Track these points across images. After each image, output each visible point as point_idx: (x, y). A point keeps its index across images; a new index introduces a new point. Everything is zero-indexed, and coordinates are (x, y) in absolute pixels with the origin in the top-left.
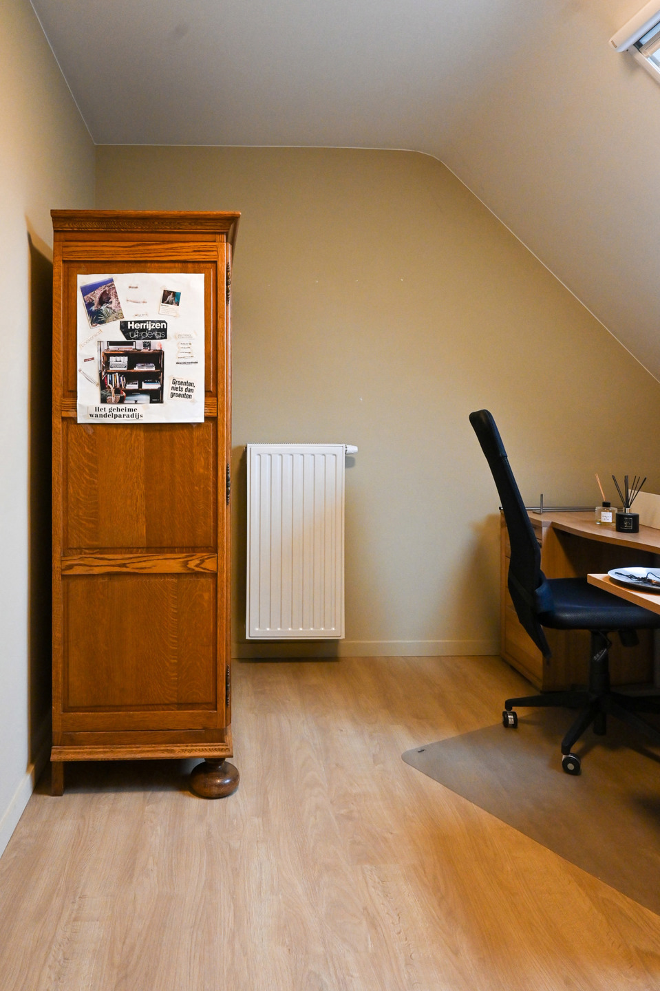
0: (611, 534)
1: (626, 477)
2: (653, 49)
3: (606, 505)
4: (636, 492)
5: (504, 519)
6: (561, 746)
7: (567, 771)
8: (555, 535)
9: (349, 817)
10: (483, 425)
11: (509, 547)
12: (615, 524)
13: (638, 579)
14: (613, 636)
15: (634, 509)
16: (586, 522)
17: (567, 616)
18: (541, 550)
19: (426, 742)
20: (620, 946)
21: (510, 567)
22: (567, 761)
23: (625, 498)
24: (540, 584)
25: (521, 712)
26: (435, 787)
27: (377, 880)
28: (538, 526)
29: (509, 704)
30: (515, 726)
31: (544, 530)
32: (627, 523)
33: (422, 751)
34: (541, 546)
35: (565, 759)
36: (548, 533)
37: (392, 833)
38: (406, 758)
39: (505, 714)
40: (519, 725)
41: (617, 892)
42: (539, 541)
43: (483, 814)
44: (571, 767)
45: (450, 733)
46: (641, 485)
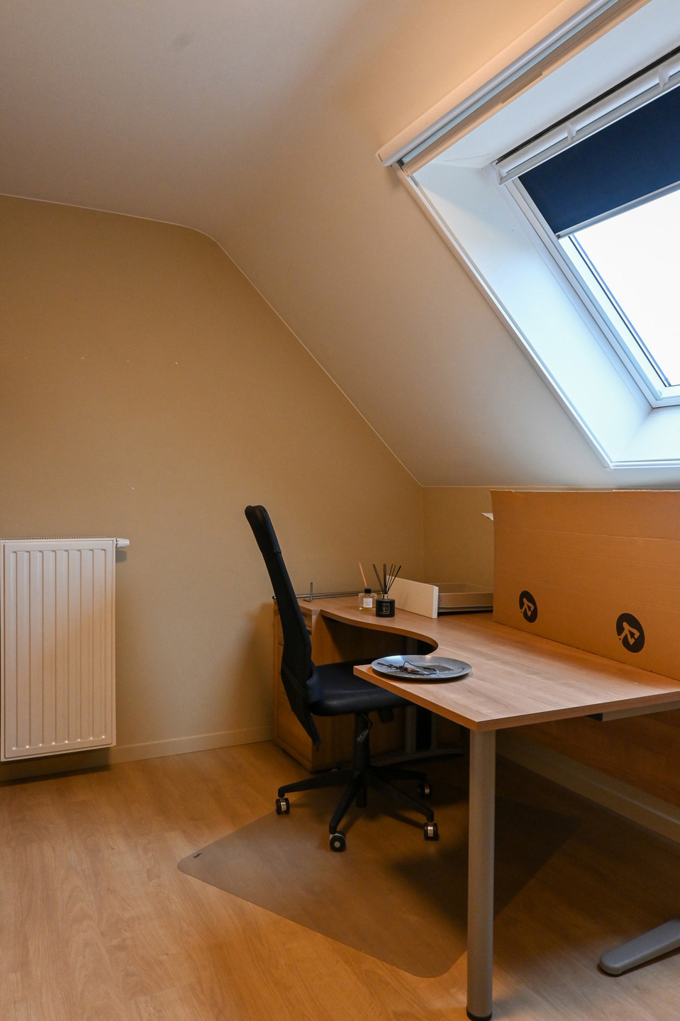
0: (371, 620)
1: (385, 566)
2: (413, 169)
3: (368, 591)
4: (393, 578)
5: (277, 608)
6: (328, 825)
7: (334, 849)
8: (324, 624)
9: (121, 947)
10: (258, 520)
11: (282, 635)
12: (375, 609)
13: (397, 668)
14: (373, 716)
15: (390, 596)
16: (351, 607)
17: (334, 703)
18: (311, 637)
19: (203, 844)
20: (381, 1014)
21: (283, 657)
22: (334, 839)
23: (383, 585)
24: (311, 676)
25: (292, 797)
26: (212, 891)
27: (152, 1011)
28: (308, 614)
29: (282, 792)
30: (287, 812)
31: (314, 618)
32: (385, 608)
33: (198, 855)
34: (310, 634)
35: (332, 838)
36: (317, 621)
37: (167, 954)
38: (182, 867)
39: (278, 802)
40: (291, 810)
41: (377, 961)
42: (308, 628)
43: (259, 910)
44: (337, 844)
45: (226, 831)
46: (397, 573)
